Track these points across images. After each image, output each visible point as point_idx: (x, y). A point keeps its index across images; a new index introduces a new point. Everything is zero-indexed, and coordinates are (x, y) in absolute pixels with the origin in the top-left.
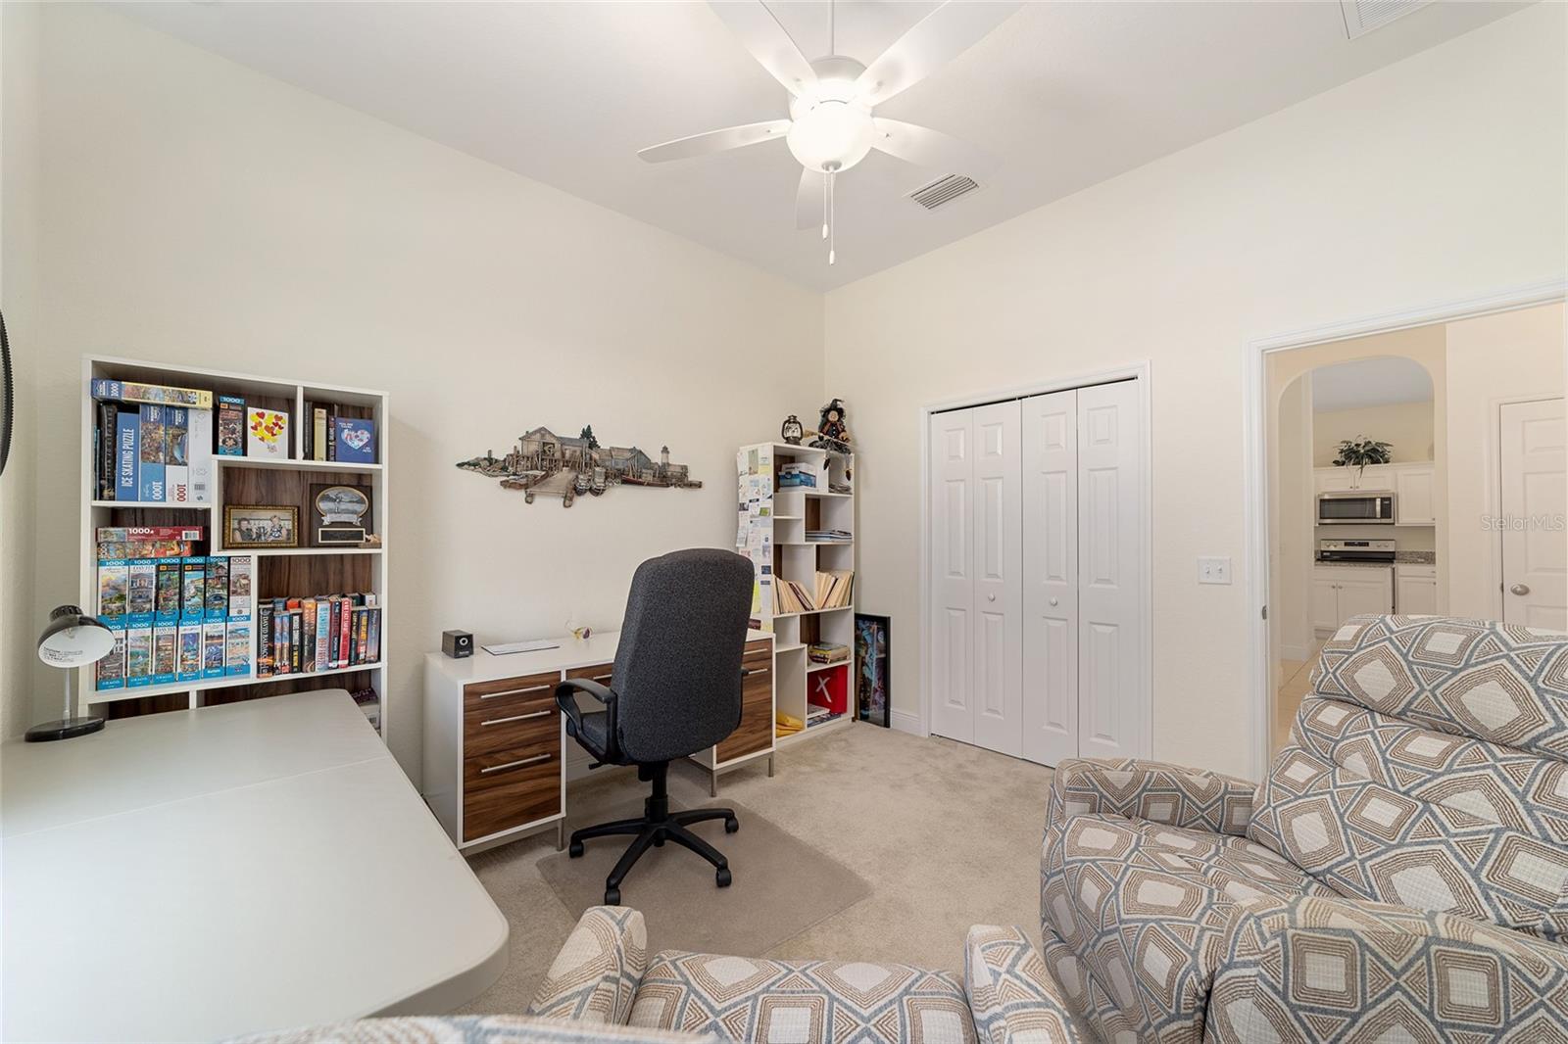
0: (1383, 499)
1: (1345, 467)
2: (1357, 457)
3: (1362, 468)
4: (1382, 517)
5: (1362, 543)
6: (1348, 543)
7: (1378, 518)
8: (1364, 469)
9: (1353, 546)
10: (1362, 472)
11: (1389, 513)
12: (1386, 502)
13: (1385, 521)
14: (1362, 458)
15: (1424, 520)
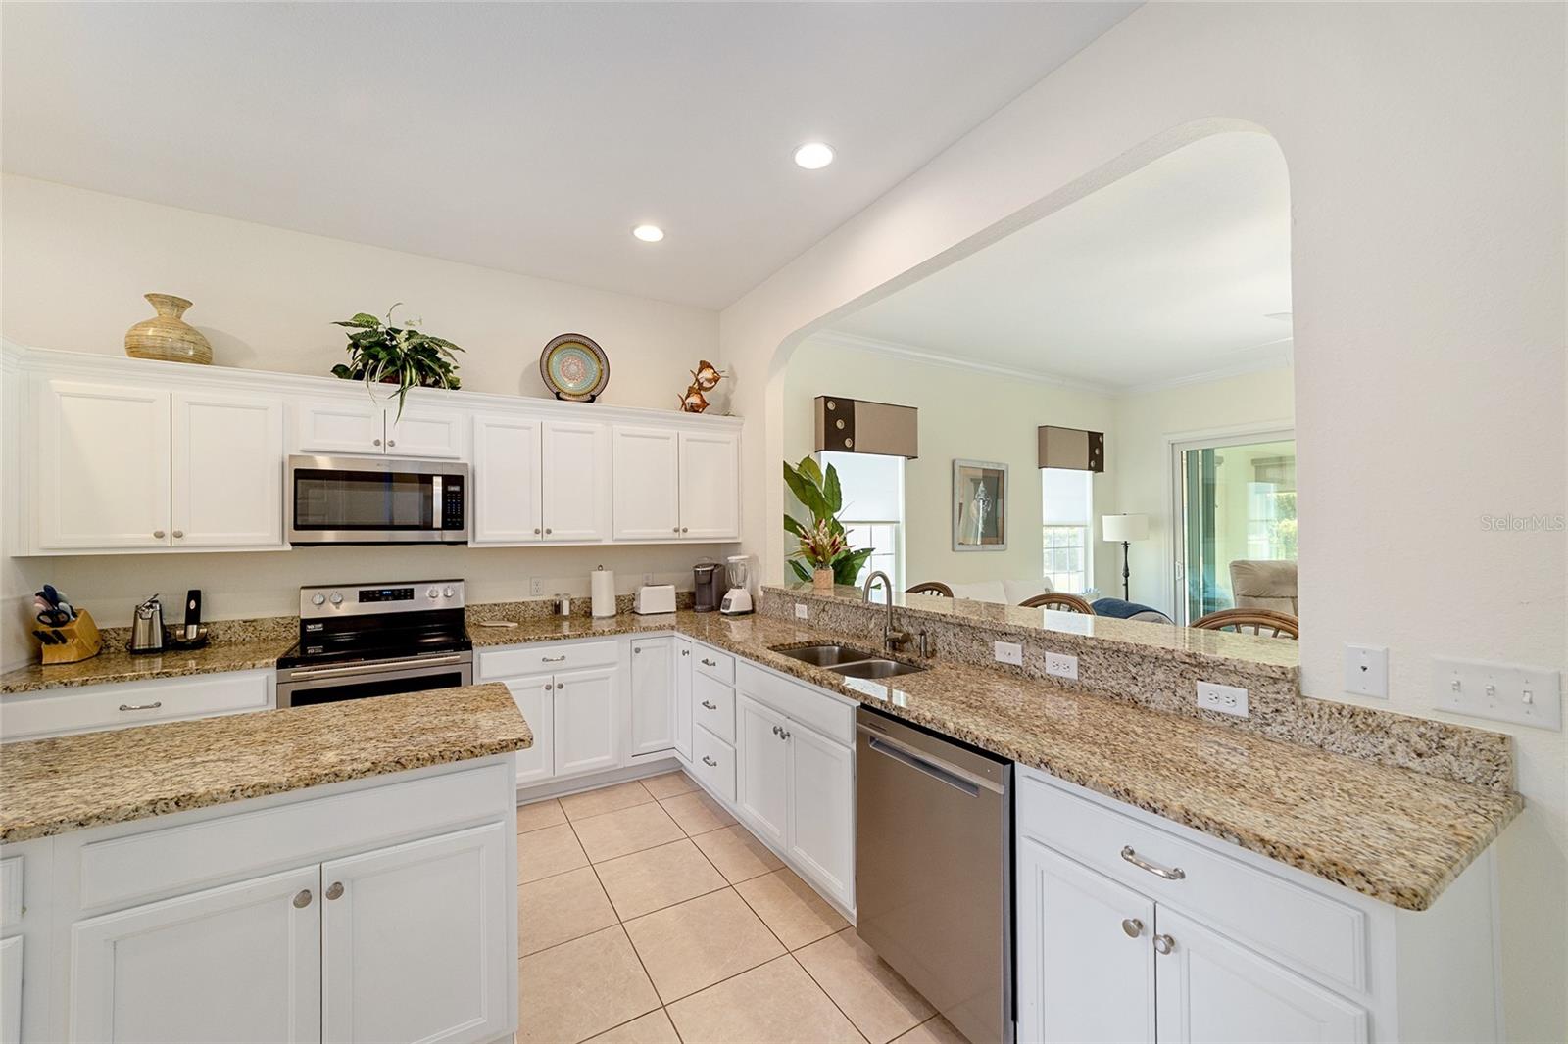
0: (448, 480)
1: (362, 384)
2: (391, 362)
3: (402, 392)
4: (446, 526)
5: (399, 590)
6: (368, 592)
7: (437, 529)
8: (406, 397)
9: (379, 600)
10: (401, 404)
11: (456, 516)
12: (452, 488)
13: (450, 535)
14: (403, 369)
15: (520, 533)
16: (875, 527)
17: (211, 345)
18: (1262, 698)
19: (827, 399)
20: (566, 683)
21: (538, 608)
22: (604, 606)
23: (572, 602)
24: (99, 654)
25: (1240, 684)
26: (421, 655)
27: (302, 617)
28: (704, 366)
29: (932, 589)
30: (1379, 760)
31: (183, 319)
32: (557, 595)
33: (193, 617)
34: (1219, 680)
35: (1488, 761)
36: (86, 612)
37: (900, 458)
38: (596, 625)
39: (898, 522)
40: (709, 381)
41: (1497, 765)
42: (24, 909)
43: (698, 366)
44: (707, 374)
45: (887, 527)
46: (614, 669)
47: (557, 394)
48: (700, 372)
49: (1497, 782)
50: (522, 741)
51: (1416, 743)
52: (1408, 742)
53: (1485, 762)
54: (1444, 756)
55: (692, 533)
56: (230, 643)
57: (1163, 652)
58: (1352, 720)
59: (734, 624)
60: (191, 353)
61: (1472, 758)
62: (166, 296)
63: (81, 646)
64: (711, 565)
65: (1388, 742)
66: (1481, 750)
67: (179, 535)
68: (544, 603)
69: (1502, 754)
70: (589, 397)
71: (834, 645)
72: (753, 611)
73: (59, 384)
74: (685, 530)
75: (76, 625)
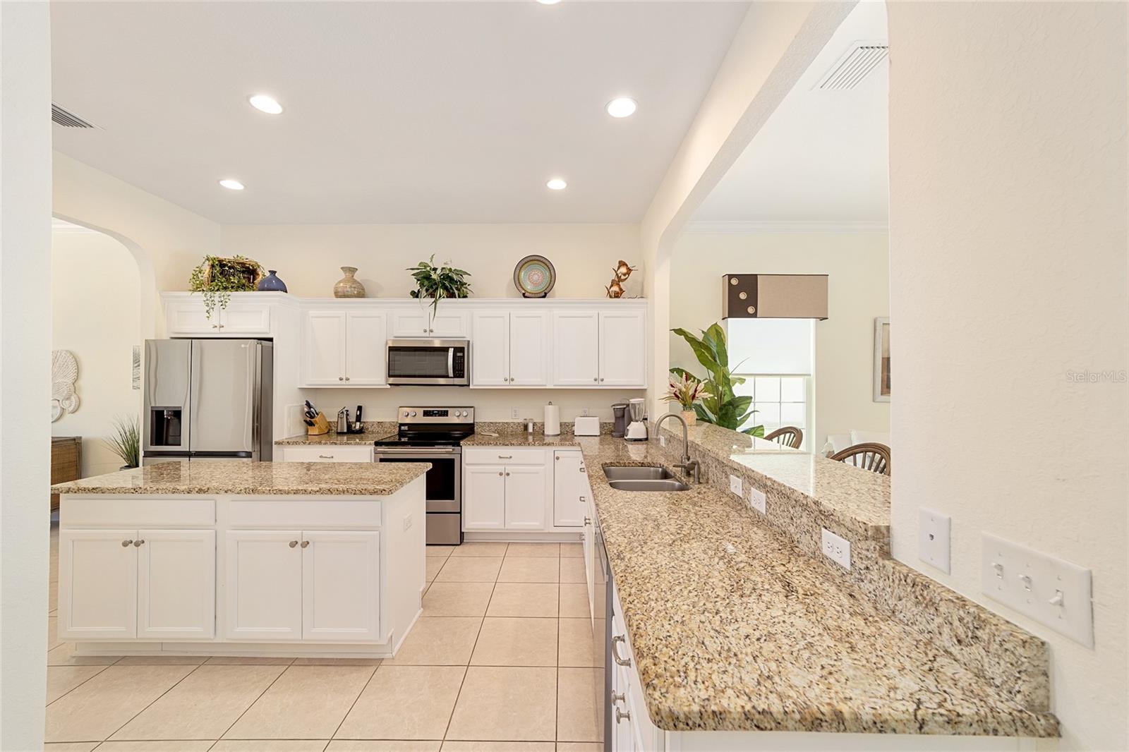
0: (455, 350)
1: (418, 300)
2: (432, 287)
3: (436, 302)
4: (455, 376)
5: (442, 411)
6: (427, 411)
7: (451, 377)
8: (438, 305)
9: (431, 416)
10: (435, 309)
11: (461, 371)
12: (459, 354)
13: (458, 381)
14: (437, 289)
15: (497, 381)
16: (784, 379)
17: (365, 287)
18: (859, 553)
19: (731, 276)
20: (513, 473)
21: (515, 427)
22: (551, 429)
23: (534, 424)
24: (328, 432)
25: (846, 537)
26: (436, 447)
27: (399, 422)
28: (622, 264)
29: (791, 432)
30: (931, 638)
31: (354, 277)
32: (525, 419)
33: (358, 418)
34: (835, 530)
35: (1012, 664)
36: (322, 414)
37: (812, 320)
38: (547, 440)
39: (810, 375)
40: (625, 275)
41: (1019, 672)
42: (216, 520)
43: (618, 265)
44: (623, 270)
45: (801, 379)
46: (543, 468)
47: (524, 294)
48: (619, 268)
49: (1019, 692)
50: (385, 490)
51: (957, 627)
52: (951, 624)
53: (1009, 665)
54: (977, 648)
55: (606, 381)
56: (373, 432)
57: (802, 496)
58: (913, 590)
59: (630, 446)
60: (356, 292)
61: (999, 657)
62: (346, 267)
63: (320, 428)
64: (624, 404)
65: (939, 620)
66: (1006, 650)
67: (347, 379)
68: (519, 423)
69: (1023, 660)
70: (543, 294)
71: (661, 467)
72: (647, 439)
73: (312, 313)
74: (602, 380)
75: (317, 419)
